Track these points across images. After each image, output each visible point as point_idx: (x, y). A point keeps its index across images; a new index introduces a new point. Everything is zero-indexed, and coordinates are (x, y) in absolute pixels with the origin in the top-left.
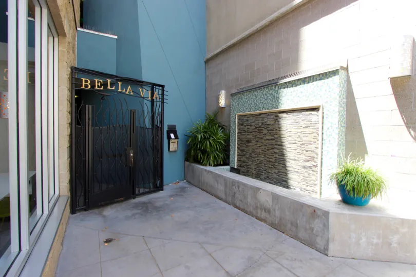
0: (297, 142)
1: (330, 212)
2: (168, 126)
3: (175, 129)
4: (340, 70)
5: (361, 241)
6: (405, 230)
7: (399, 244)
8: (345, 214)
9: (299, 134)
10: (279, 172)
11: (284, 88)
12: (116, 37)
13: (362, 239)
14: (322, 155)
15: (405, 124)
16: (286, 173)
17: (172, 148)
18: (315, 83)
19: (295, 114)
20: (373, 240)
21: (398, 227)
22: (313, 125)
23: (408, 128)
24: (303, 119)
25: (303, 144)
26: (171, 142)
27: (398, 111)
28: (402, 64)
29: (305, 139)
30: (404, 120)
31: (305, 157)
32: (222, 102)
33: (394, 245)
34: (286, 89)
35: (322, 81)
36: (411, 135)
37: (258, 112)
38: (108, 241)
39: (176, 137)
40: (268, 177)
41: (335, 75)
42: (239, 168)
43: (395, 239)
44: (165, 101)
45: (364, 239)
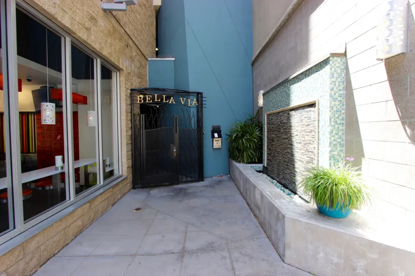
0: (302, 142)
1: (286, 216)
2: (212, 126)
3: (220, 128)
4: (331, 58)
5: (318, 256)
6: (375, 256)
7: (367, 272)
8: (301, 221)
9: (303, 133)
10: (291, 173)
11: (293, 84)
12: (174, 59)
13: (320, 254)
14: (318, 157)
15: (400, 118)
16: (295, 174)
17: (216, 146)
18: (313, 75)
19: (300, 111)
20: (332, 258)
21: (365, 250)
22: (312, 122)
23: (403, 123)
24: (305, 116)
25: (305, 144)
26: (214, 140)
27: (393, 102)
28: (387, 40)
29: (307, 138)
30: (399, 114)
31: (308, 159)
32: (261, 102)
33: (359, 271)
34: (294, 85)
35: (318, 73)
36: (406, 133)
37: (278, 110)
38: (138, 209)
39: (220, 136)
40: (284, 177)
41: (326, 65)
42: (268, 166)
43: (361, 264)
44: (204, 106)
45: (322, 255)
